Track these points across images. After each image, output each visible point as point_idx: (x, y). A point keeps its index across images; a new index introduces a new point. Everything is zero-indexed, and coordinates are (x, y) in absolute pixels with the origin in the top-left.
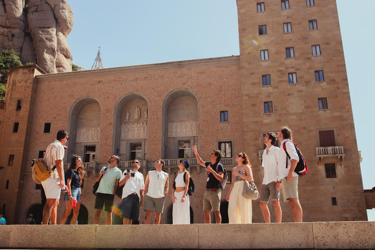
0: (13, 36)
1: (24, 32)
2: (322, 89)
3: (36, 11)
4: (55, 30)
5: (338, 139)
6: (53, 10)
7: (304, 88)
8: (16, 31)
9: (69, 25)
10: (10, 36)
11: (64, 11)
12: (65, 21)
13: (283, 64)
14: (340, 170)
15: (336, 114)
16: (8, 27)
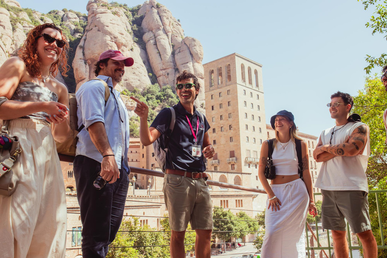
0: (168, 74)
1: (174, 69)
2: (231, 133)
3: (180, 52)
4: (191, 63)
5: (236, 154)
6: (189, 48)
7: (225, 133)
8: (169, 71)
9: (200, 56)
10: (166, 75)
11: (195, 47)
12: (197, 54)
13: (219, 123)
14: (236, 166)
15: (235, 144)
16: (165, 69)
